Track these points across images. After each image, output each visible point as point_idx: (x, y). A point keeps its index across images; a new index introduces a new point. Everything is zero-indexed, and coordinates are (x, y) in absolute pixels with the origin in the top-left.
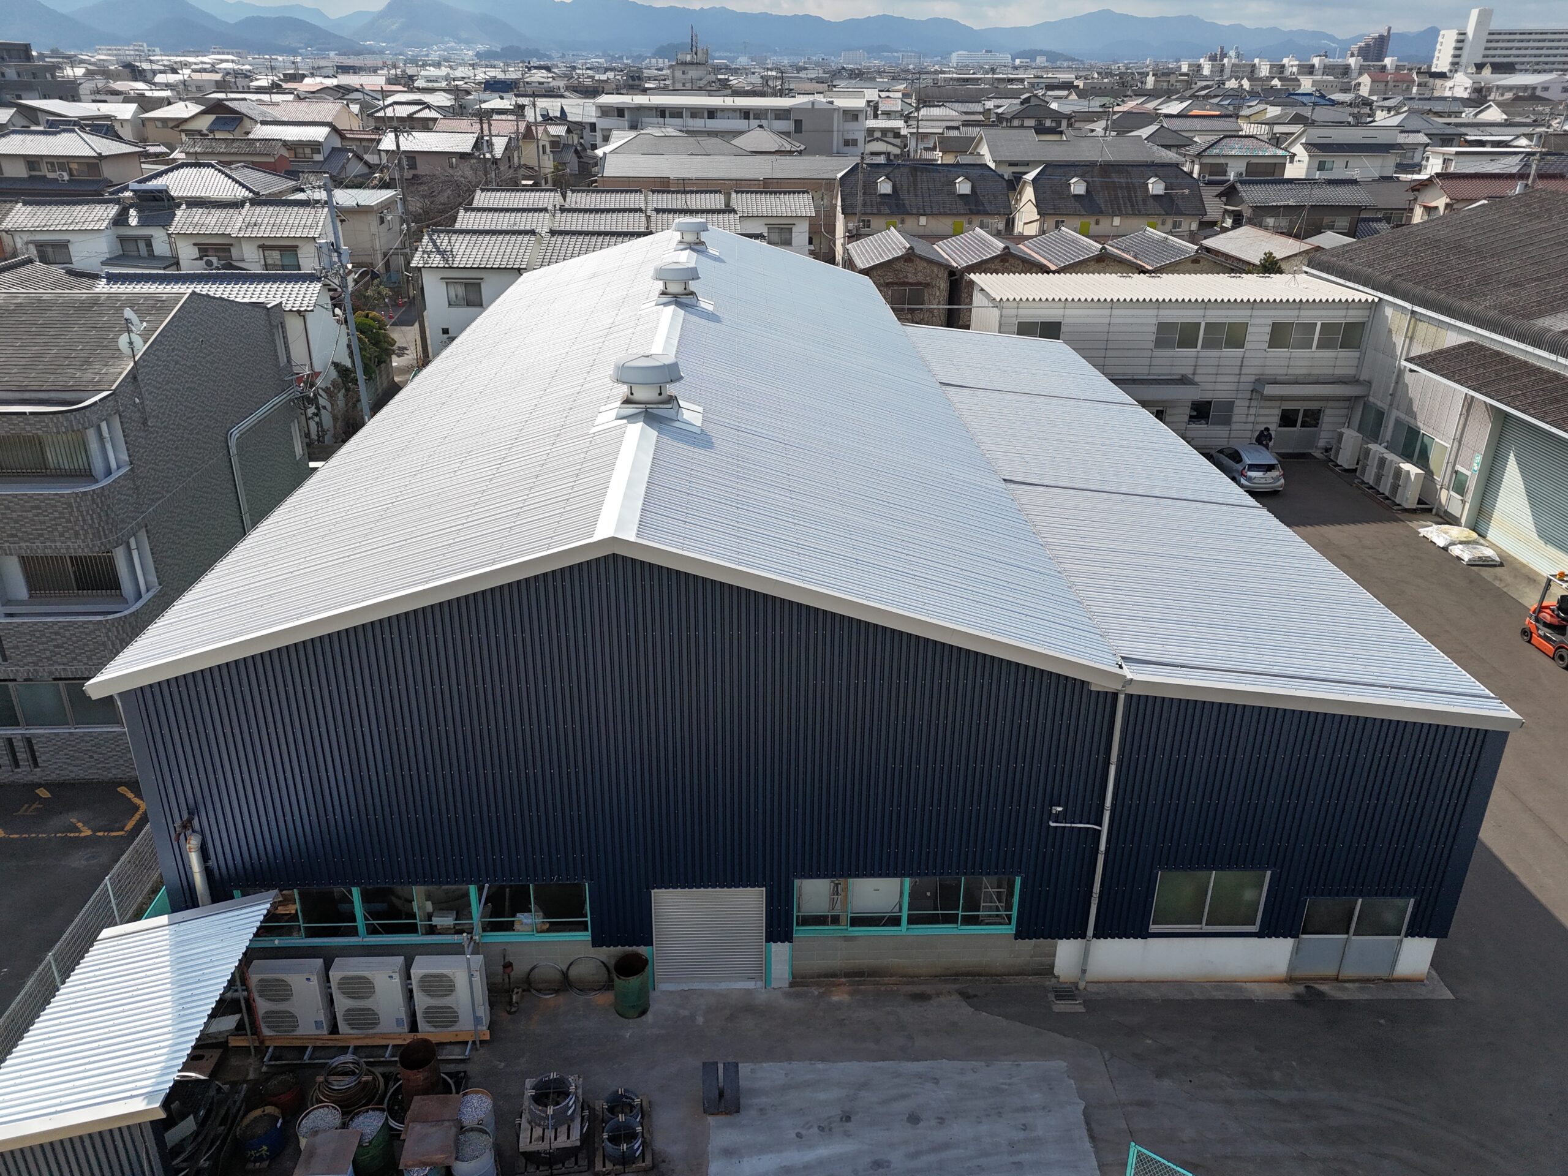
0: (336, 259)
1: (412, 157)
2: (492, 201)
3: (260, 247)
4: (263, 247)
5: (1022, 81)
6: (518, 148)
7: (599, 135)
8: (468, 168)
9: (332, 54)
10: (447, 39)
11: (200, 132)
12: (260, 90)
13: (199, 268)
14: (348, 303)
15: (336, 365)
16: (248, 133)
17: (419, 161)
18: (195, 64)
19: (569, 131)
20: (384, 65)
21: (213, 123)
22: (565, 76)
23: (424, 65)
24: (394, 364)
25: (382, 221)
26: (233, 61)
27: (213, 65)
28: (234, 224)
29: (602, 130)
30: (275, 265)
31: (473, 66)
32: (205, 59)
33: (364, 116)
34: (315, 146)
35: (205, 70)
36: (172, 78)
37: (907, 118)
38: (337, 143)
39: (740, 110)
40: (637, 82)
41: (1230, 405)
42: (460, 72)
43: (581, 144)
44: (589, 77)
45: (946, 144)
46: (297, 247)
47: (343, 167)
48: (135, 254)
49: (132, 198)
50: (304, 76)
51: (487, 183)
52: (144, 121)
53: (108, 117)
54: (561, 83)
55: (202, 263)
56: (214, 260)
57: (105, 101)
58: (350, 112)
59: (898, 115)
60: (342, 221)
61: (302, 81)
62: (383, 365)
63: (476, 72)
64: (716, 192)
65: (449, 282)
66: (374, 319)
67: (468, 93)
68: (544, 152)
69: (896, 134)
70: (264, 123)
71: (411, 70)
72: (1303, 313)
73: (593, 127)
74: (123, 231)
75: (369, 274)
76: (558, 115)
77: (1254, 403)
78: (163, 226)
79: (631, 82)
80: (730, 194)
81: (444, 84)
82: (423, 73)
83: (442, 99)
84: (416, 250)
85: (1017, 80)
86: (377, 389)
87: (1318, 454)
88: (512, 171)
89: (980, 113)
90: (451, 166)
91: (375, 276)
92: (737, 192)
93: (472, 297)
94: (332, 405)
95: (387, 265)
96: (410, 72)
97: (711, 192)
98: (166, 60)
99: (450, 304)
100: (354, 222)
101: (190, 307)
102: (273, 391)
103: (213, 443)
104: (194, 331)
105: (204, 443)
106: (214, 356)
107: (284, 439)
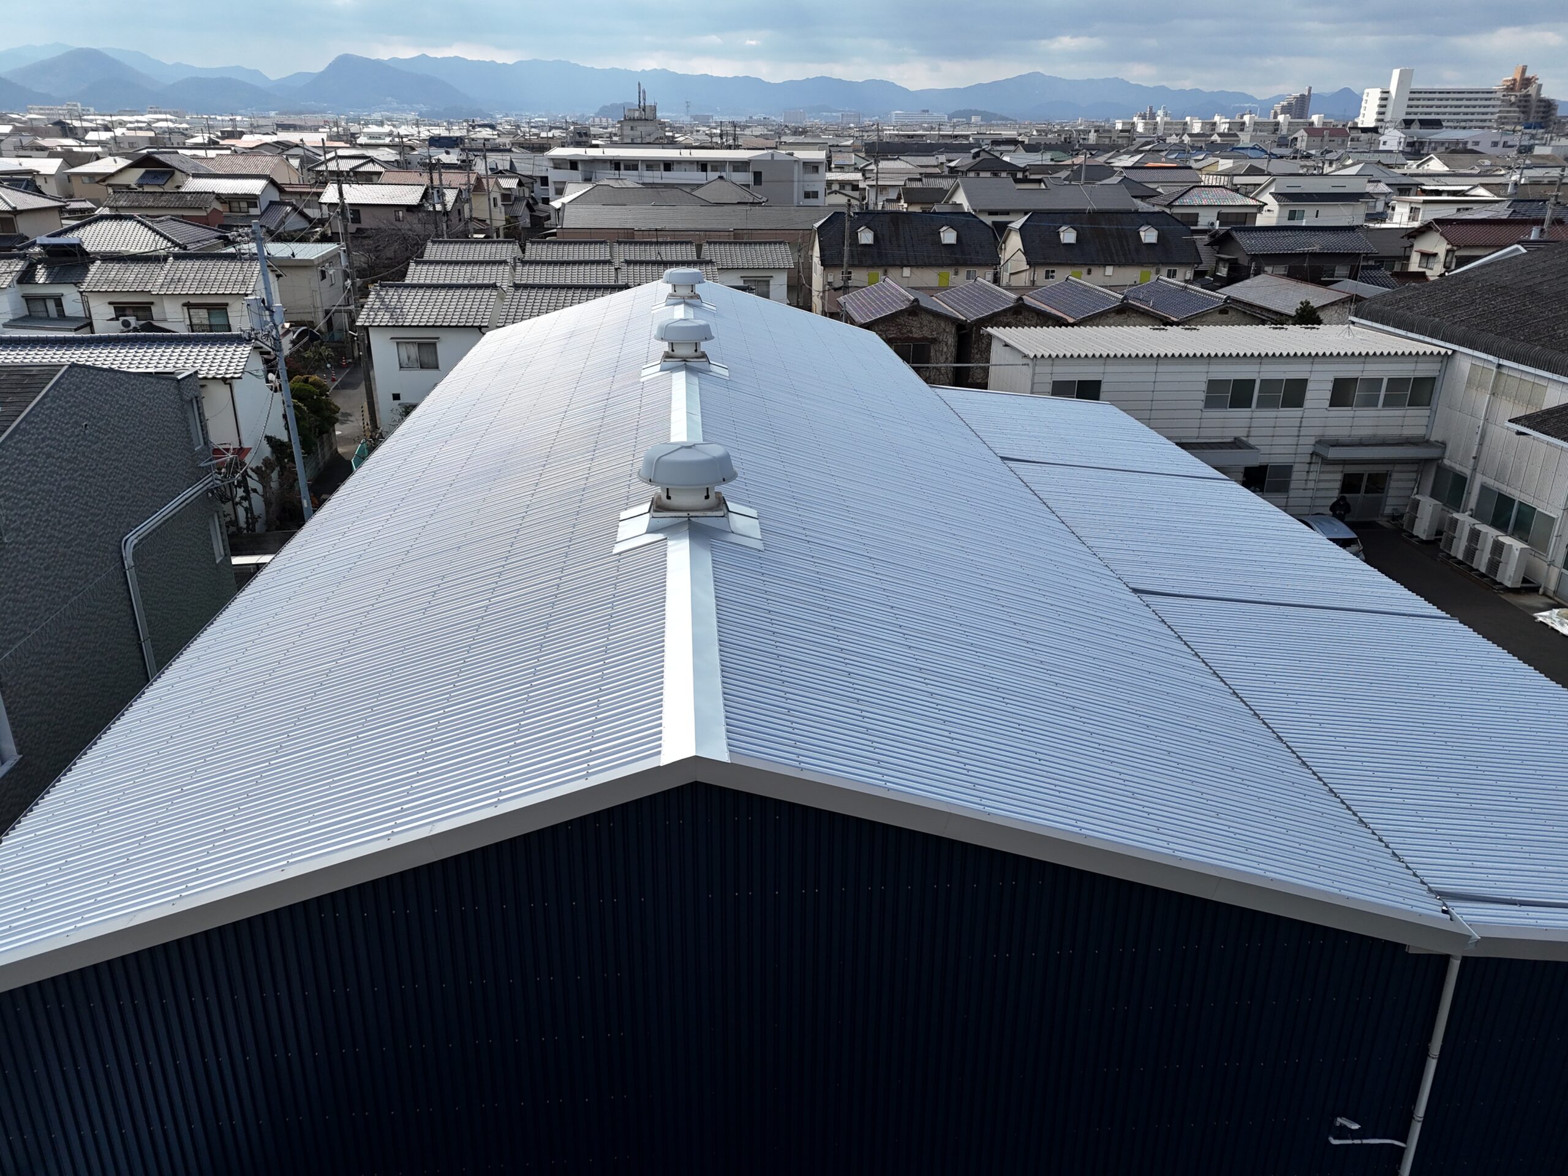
0: (268, 319)
1: (357, 209)
2: (444, 254)
3: (184, 305)
4: (189, 306)
5: (967, 137)
6: (468, 201)
7: (551, 188)
8: (416, 221)
9: (272, 114)
10: (389, 99)
11: (128, 187)
12: (197, 147)
13: (115, 329)
14: (282, 367)
15: (269, 439)
16: (178, 187)
17: (364, 214)
18: (131, 122)
19: (520, 184)
20: (326, 122)
21: (143, 177)
22: (509, 133)
23: (366, 124)
24: (337, 433)
25: (323, 275)
26: (171, 121)
27: (149, 124)
28: (156, 279)
29: (555, 182)
30: (201, 325)
31: (417, 125)
32: (140, 118)
33: (305, 171)
34: (251, 200)
35: (140, 129)
36: (105, 136)
37: (863, 171)
38: (275, 196)
39: (698, 162)
40: (584, 139)
41: (1286, 471)
42: (403, 130)
43: (533, 198)
44: (535, 135)
45: (909, 195)
46: (227, 304)
47: (282, 222)
48: (44, 315)
49: (40, 254)
50: (242, 133)
51: (437, 236)
52: (70, 176)
53: (30, 172)
54: (507, 141)
55: (118, 324)
56: (132, 320)
57: (30, 157)
58: (290, 166)
59: (852, 168)
60: (278, 276)
61: (240, 138)
62: (325, 436)
63: (421, 129)
64: (687, 243)
65: (399, 342)
66: (314, 384)
67: (413, 149)
68: (495, 205)
69: (855, 187)
70: (196, 176)
71: (354, 128)
72: (1368, 367)
73: (544, 181)
74: (31, 290)
75: (307, 334)
76: (508, 168)
77: (1313, 468)
78: (75, 284)
79: (578, 138)
80: (701, 245)
81: (387, 140)
82: (366, 130)
83: (388, 155)
84: (362, 307)
85: (962, 136)
86: (318, 464)
87: (1383, 522)
88: (463, 223)
89: (935, 166)
90: (398, 219)
91: (314, 337)
92: (709, 243)
93: (426, 359)
94: (264, 487)
95: (329, 323)
96: (353, 130)
97: (682, 243)
98: (100, 120)
99: (401, 367)
100: (290, 277)
101: (70, 383)
102: (184, 481)
103: (101, 554)
104: (75, 413)
105: (88, 556)
106: (103, 444)
107: (199, 539)
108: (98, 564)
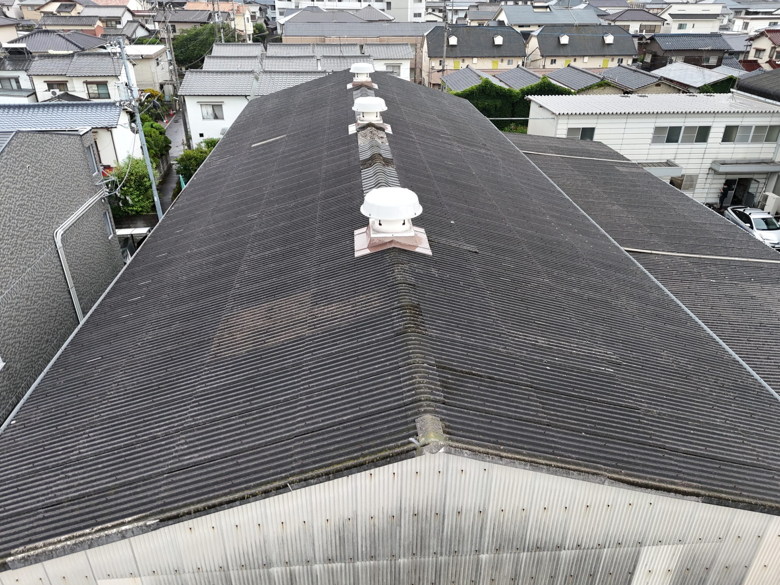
0: (129, 94)
1: (174, 24)
2: (223, 52)
3: (84, 82)
4: (87, 83)
6: (234, 19)
11: (52, 13)
14: (139, 121)
16: (79, 13)
17: (177, 27)
19: (260, 9)
21: (59, 7)
25: (158, 63)
28: (68, 68)
30: (94, 95)
33: (145, 2)
38: (130, 17)
41: (695, 178)
43: (267, 17)
47: (134, 32)
48: (10, 88)
49: (5, 53)
51: (219, 41)
52: (21, 7)
55: (50, 93)
56: (57, 91)
60: (134, 65)
64: (355, 45)
65: (202, 104)
68: (248, 21)
69: (440, 11)
70: (88, 7)
72: (745, 119)
74: (1, 74)
77: (710, 176)
78: (25, 70)
80: (363, 46)
84: (181, 83)
92: (367, 45)
93: (217, 113)
97: (351, 45)
99: (203, 119)
100: (141, 66)
101: (17, 142)
102: (88, 194)
103: (43, 242)
104: (21, 161)
105: (35, 244)
106: (40, 177)
107: (99, 227)
108: (41, 247)
